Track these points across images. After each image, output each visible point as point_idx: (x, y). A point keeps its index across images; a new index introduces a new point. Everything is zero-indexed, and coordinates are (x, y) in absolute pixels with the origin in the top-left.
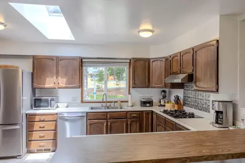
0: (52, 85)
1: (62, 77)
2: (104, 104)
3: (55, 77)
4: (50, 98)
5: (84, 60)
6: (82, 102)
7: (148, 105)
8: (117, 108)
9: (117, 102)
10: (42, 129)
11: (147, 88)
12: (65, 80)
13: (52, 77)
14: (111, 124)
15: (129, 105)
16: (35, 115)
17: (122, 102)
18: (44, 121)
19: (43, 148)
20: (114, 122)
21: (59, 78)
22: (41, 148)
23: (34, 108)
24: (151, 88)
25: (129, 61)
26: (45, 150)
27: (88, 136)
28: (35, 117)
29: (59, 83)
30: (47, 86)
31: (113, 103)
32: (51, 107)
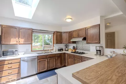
0: (15, 43)
1: (22, 38)
2: (43, 51)
3: (17, 38)
4: (14, 50)
5: (33, 30)
6: (32, 51)
7: (62, 51)
8: (49, 53)
9: (49, 50)
10: (10, 68)
12: (23, 40)
13: (16, 38)
14: (49, 60)
15: (54, 51)
16: (5, 61)
17: (51, 50)
18: (11, 63)
19: (10, 80)
21: (20, 39)
22: (9, 80)
24: (63, 43)
25: (53, 33)
26: (12, 81)
28: (5, 62)
29: (20, 42)
31: (47, 51)
32: (15, 55)
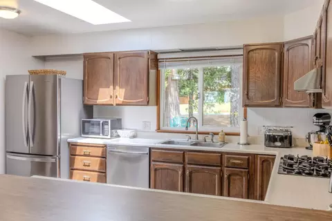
0: (107, 100)
1: (121, 87)
4: (102, 121)
5: (160, 56)
6: (159, 129)
7: (278, 144)
9: (217, 134)
10: (87, 168)
11: (276, 106)
14: (191, 173)
15: (242, 142)
17: (226, 134)
18: (89, 156)
20: (197, 171)
21: (117, 88)
23: (83, 135)
24: (286, 106)
27: (150, 190)
29: (117, 97)
30: (100, 101)
31: (210, 136)
32: (103, 134)
